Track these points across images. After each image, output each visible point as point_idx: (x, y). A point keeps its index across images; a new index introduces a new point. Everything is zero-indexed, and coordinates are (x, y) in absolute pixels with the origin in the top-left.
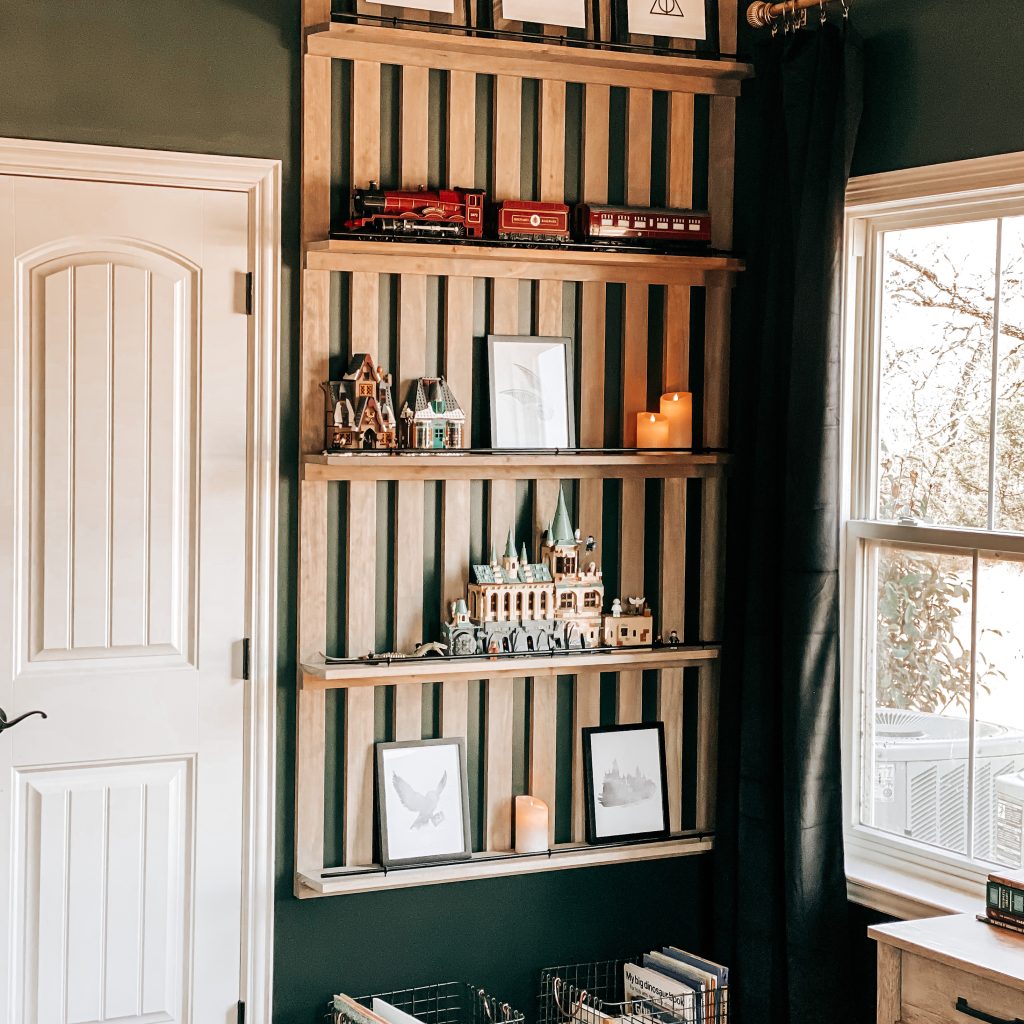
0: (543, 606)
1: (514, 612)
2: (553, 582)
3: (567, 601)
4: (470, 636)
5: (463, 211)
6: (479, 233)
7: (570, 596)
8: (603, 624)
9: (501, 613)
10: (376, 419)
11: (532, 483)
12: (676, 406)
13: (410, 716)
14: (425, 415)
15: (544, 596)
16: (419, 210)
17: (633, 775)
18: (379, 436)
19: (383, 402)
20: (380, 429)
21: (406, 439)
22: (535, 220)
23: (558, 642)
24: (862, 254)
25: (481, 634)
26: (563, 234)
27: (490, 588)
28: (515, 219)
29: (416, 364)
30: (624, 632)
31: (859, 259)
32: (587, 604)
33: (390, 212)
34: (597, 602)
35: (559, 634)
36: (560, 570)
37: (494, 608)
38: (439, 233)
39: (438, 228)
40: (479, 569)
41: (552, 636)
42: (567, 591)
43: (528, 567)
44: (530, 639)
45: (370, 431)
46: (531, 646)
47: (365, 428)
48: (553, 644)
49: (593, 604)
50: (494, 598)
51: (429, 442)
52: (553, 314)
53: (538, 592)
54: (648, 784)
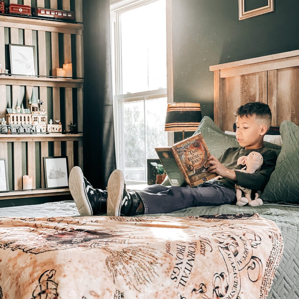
0: (28, 120)
1: (19, 122)
2: (31, 114)
3: (36, 119)
4: (6, 128)
6: (3, 12)
7: (36, 118)
8: (47, 126)
9: (15, 122)
11: (25, 87)
15: (28, 117)
17: (59, 171)
22: (21, 10)
23: (33, 131)
24: (115, 22)
25: (9, 127)
26: (30, 14)
27: (11, 114)
28: (14, 9)
30: (54, 128)
31: (115, 23)
32: (42, 120)
34: (45, 120)
35: (34, 128)
36: (33, 110)
37: (13, 120)
40: (8, 109)
41: (32, 129)
42: (35, 116)
43: (23, 110)
44: (25, 130)
46: (25, 132)
48: (32, 131)
49: (44, 121)
50: (13, 117)
52: (29, 39)
53: (26, 116)
54: (63, 173)
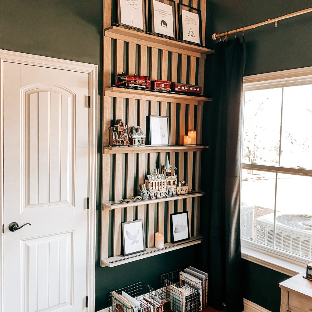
0: (164, 185)
1: (157, 187)
2: (166, 178)
4: (147, 194)
5: (146, 82)
6: (150, 88)
7: (169, 182)
8: (177, 189)
9: (154, 187)
10: (124, 137)
11: (159, 154)
12: (192, 134)
13: (130, 215)
14: (136, 136)
15: (164, 182)
16: (135, 81)
17: (182, 225)
18: (125, 142)
19: (125, 133)
20: (125, 140)
21: (131, 142)
22: (163, 86)
23: (167, 194)
25: (149, 193)
26: (169, 89)
27: (151, 181)
28: (158, 85)
29: (132, 123)
30: (182, 190)
32: (173, 184)
33: (128, 81)
35: (167, 192)
36: (167, 176)
37: (152, 186)
38: (140, 87)
39: (140, 86)
40: (148, 176)
41: (165, 192)
42: (169, 181)
43: (160, 175)
44: (160, 193)
45: (122, 140)
46: (161, 196)
47: (121, 140)
49: (175, 184)
50: (152, 183)
51: (137, 143)
52: (164, 111)
53: (162, 181)
54: (185, 226)
